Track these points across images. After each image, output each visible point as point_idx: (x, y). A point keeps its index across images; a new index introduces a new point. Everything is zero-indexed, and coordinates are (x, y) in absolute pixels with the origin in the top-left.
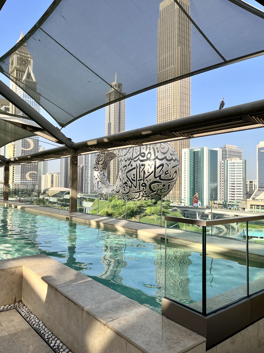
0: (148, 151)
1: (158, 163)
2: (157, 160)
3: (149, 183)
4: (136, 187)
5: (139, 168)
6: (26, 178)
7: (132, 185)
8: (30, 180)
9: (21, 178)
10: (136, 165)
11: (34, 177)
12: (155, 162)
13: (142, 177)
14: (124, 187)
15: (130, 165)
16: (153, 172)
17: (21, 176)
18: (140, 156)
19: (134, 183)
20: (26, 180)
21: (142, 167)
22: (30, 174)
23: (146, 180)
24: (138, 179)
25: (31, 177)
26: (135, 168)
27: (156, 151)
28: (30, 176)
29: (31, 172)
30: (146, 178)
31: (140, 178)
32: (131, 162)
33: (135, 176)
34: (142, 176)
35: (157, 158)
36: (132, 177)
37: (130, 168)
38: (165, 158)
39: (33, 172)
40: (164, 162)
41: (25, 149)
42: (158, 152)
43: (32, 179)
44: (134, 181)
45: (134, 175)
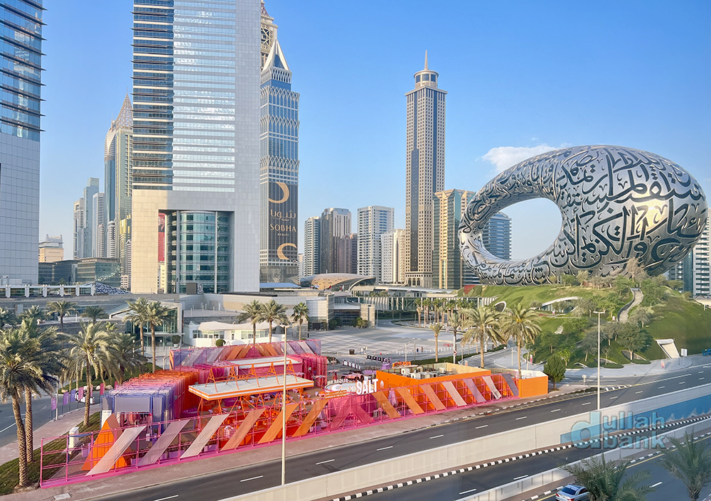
0: (651, 181)
1: (678, 203)
2: (674, 197)
3: (654, 243)
4: (618, 252)
5: (631, 215)
6: (277, 256)
7: (608, 248)
8: (285, 261)
9: (269, 256)
10: (624, 208)
11: (290, 255)
12: (671, 201)
13: (637, 232)
14: (584, 255)
15: (607, 208)
16: (665, 221)
17: (270, 252)
18: (632, 192)
19: (617, 244)
20: (278, 260)
22: (285, 248)
23: (648, 237)
24: (628, 234)
25: (287, 255)
26: (619, 215)
27: (669, 180)
28: (284, 253)
29: (287, 244)
30: (648, 233)
31: (632, 233)
32: (607, 204)
33: (621, 230)
34: (640, 229)
35: (674, 193)
36: (612, 233)
37: (606, 214)
38: (689, 192)
39: (290, 244)
40: (688, 200)
41: (276, 202)
42: (673, 181)
43: (288, 257)
44: (618, 240)
45: (617, 228)
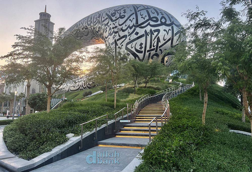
1: (176, 29)
2: (174, 25)
3: (163, 54)
5: (150, 35)
12: (172, 28)
13: (154, 46)
16: (170, 39)
18: (150, 21)
21: (156, 34)
23: (160, 50)
24: (148, 48)
26: (142, 36)
30: (160, 47)
31: (151, 47)
32: (135, 30)
33: (143, 46)
36: (138, 48)
45: (141, 44)
